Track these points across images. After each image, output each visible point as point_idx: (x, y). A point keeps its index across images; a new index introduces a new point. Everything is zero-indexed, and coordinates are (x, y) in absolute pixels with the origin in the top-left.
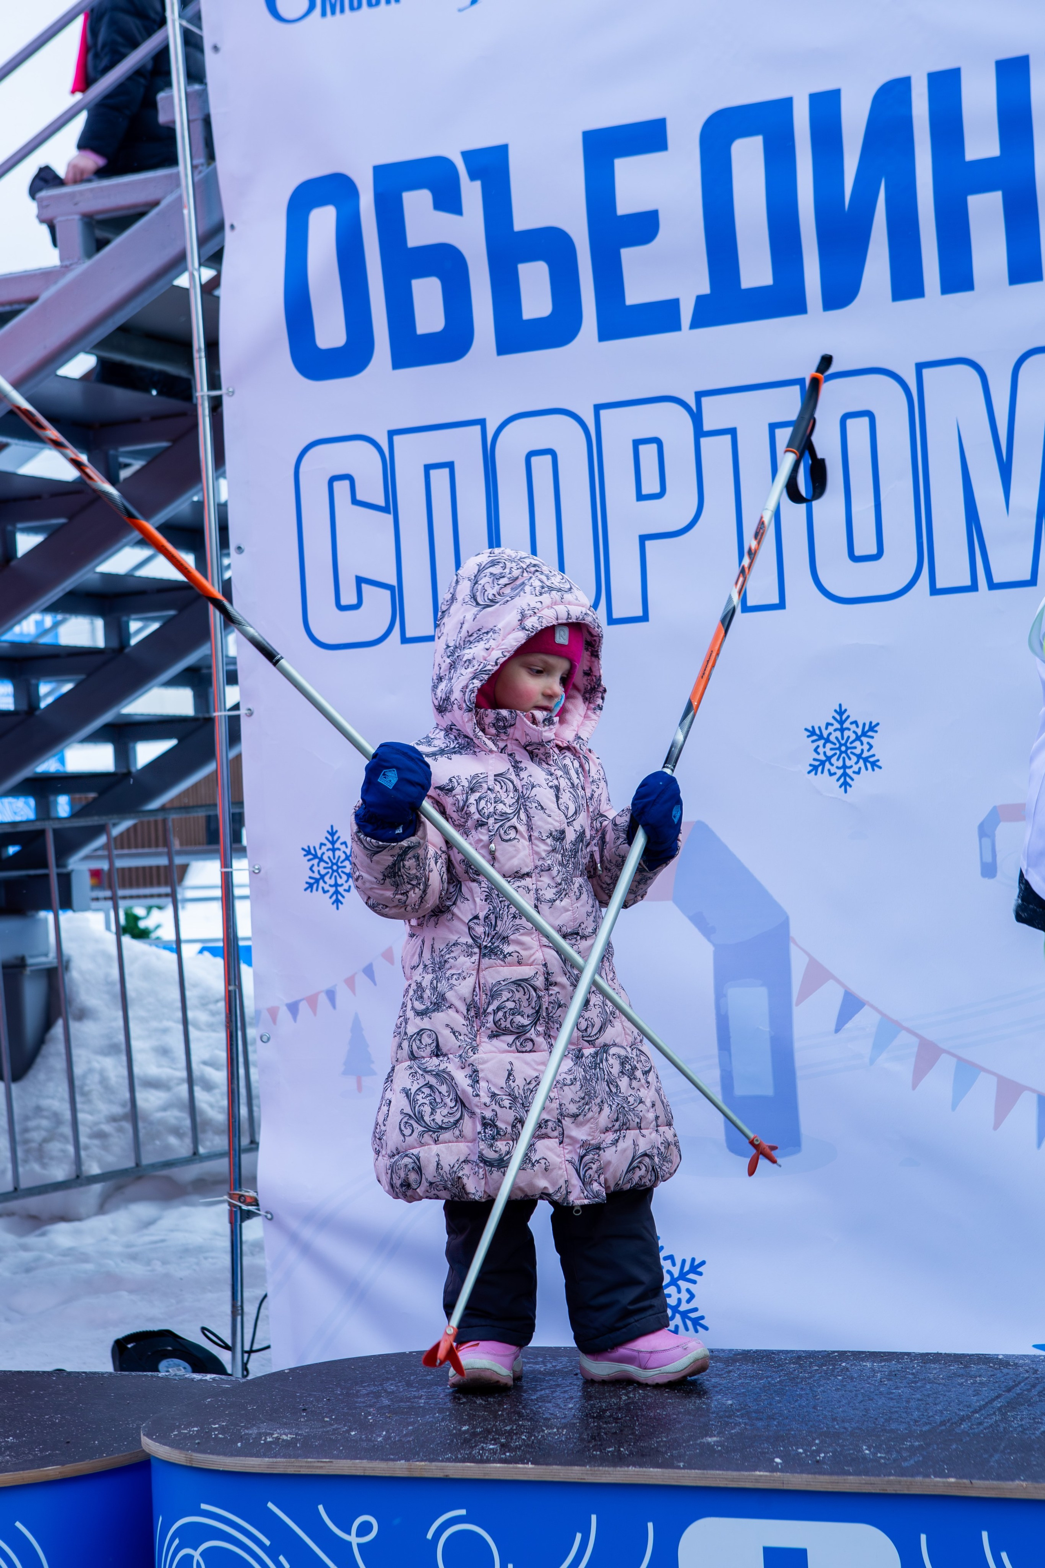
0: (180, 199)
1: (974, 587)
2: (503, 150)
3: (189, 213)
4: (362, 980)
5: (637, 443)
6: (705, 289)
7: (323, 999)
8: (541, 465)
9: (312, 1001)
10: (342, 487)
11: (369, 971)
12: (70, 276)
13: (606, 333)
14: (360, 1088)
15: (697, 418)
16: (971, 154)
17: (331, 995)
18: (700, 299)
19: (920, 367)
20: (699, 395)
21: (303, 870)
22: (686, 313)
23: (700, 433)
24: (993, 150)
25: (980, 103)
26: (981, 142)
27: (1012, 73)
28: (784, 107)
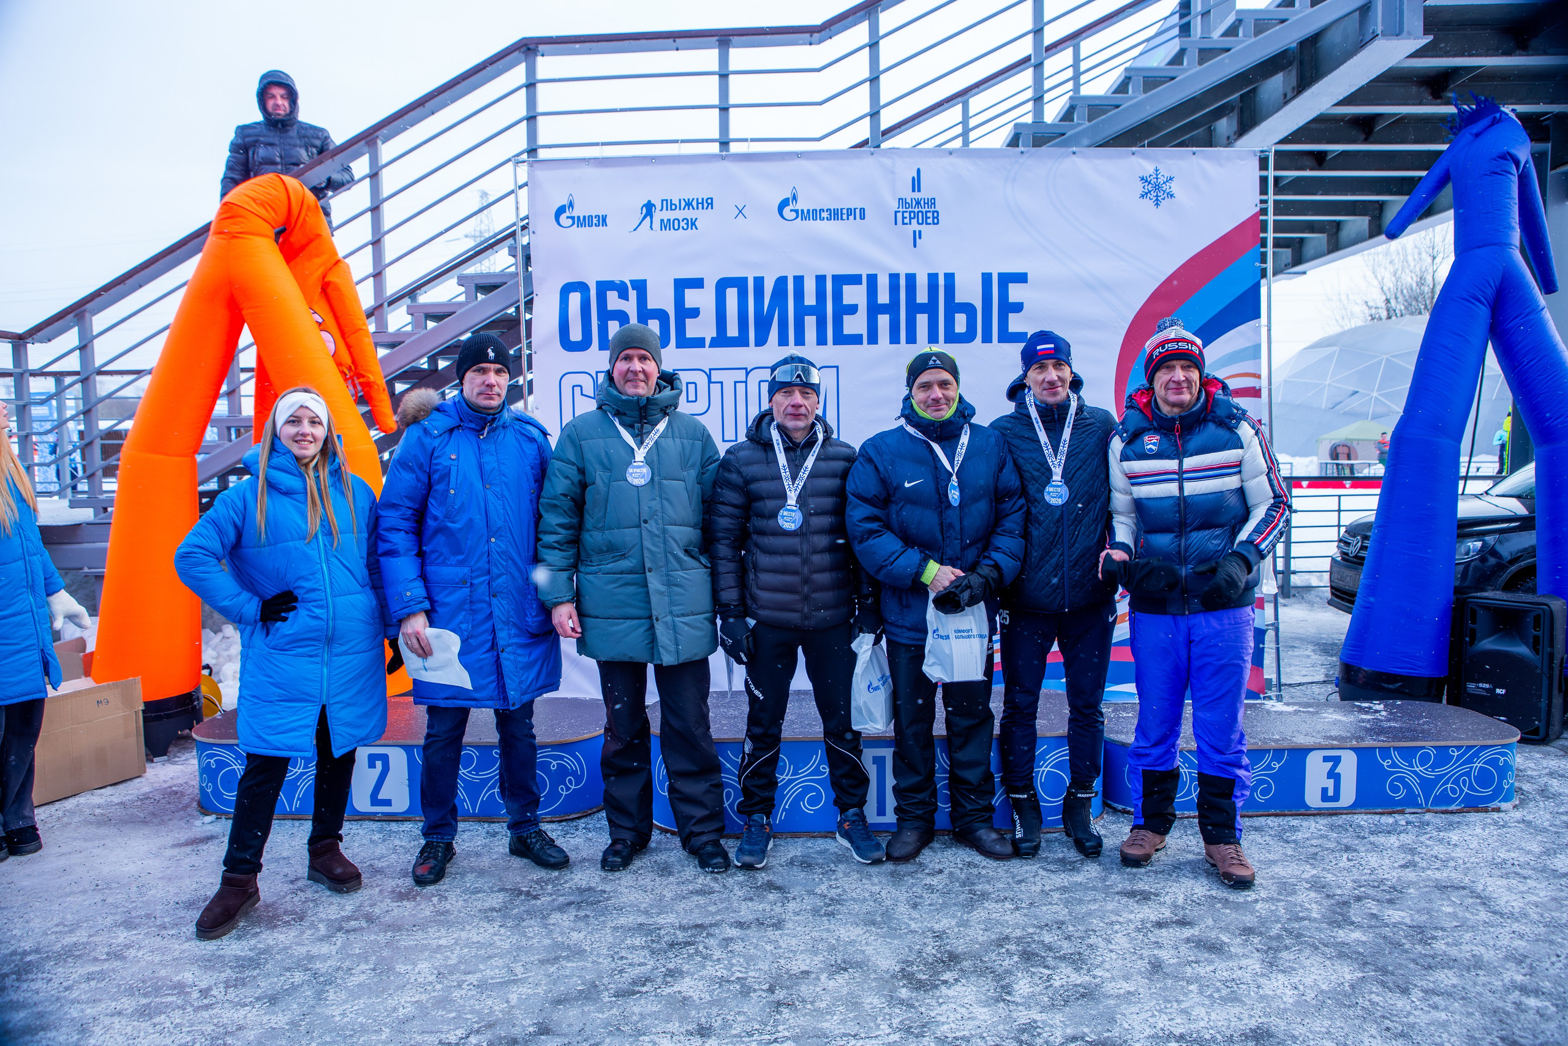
0: (517, 283)
2: (645, 281)
3: (522, 289)
6: (715, 335)
10: (577, 390)
12: (470, 306)
13: (679, 346)
15: (709, 377)
16: (807, 303)
18: (713, 339)
20: (710, 370)
22: (708, 342)
23: (710, 382)
24: (814, 303)
25: (810, 287)
26: (810, 300)
27: (821, 280)
28: (745, 280)
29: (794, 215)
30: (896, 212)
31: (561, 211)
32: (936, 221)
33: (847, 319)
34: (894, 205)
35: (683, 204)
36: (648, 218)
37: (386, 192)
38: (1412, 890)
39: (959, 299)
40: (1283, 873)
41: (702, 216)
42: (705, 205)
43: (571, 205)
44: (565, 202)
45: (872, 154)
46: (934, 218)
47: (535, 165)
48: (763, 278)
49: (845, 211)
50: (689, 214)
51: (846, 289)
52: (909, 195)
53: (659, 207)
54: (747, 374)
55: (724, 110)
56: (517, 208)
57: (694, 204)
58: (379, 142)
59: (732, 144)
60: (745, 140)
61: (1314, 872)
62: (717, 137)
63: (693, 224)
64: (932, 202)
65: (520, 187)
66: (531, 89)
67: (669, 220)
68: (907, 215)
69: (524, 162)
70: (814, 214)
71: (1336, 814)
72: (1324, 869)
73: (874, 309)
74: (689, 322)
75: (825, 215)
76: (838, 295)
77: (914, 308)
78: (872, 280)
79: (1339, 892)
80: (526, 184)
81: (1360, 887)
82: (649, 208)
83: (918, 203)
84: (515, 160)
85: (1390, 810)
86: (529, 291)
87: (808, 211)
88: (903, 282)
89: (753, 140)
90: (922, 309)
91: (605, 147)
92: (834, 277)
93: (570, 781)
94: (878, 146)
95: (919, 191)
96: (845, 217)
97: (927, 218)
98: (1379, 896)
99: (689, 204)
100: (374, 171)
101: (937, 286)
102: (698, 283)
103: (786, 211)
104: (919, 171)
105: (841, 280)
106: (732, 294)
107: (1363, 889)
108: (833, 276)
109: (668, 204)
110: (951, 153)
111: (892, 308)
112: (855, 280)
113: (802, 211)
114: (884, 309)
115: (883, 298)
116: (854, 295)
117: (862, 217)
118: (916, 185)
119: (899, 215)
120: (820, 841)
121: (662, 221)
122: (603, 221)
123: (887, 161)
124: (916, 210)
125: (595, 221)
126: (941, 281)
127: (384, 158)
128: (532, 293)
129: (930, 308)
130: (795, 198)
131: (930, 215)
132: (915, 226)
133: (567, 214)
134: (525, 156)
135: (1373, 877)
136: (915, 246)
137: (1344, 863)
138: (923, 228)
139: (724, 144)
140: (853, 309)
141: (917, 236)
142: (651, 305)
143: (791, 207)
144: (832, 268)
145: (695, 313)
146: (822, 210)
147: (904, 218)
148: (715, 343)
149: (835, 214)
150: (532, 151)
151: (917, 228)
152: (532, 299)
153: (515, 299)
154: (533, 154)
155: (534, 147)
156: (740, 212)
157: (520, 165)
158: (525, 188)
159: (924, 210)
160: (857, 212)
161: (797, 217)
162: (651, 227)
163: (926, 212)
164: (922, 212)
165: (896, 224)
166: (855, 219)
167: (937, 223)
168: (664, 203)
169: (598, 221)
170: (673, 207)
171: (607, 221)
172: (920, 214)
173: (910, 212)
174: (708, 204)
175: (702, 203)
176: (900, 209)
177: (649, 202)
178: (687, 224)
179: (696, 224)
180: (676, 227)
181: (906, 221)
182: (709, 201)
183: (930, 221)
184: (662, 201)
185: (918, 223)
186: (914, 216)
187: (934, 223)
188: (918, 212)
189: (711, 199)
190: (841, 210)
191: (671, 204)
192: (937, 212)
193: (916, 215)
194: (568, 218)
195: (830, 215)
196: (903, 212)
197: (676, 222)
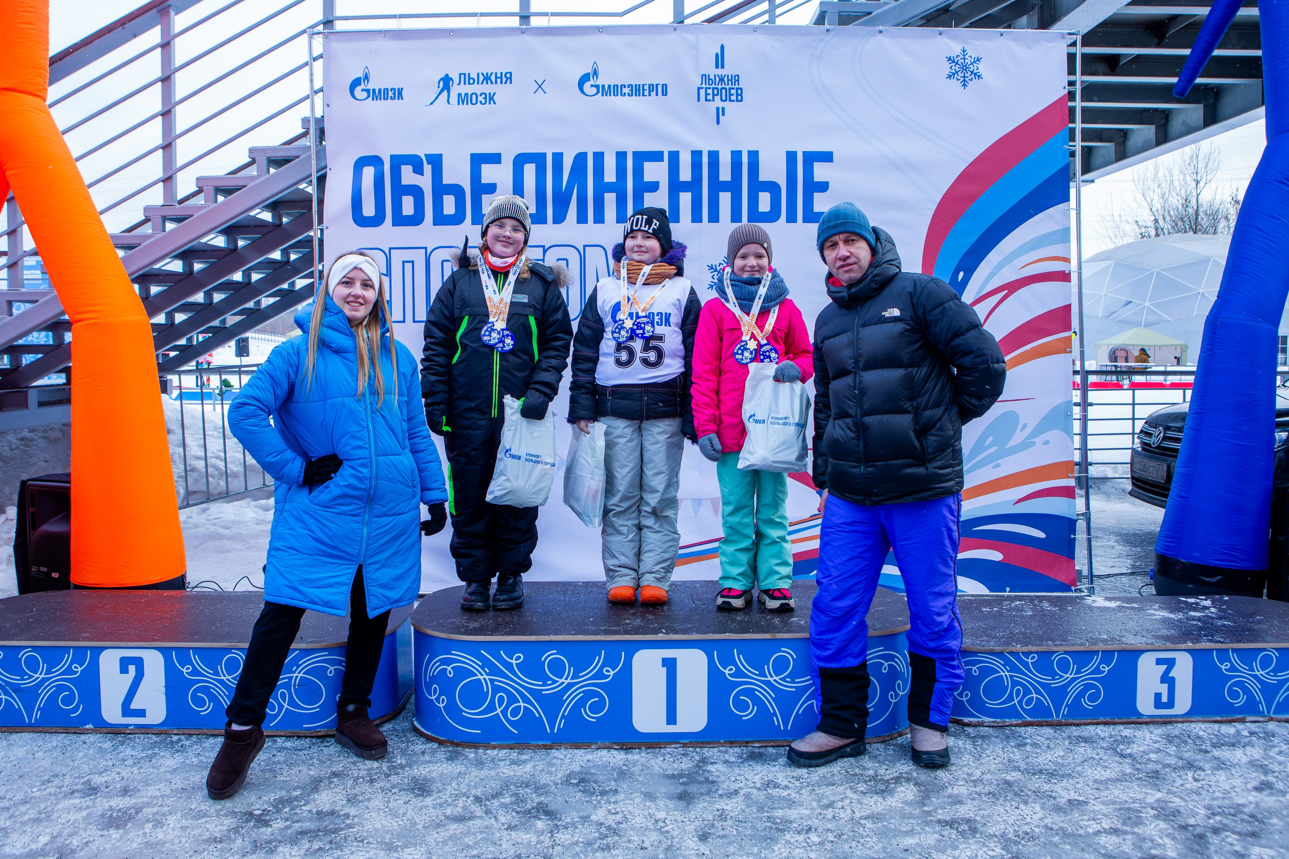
0: (310, 156)
2: (441, 155)
3: (314, 163)
8: (447, 265)
13: (475, 222)
16: (607, 180)
19: (585, 246)
24: (614, 180)
25: (610, 164)
26: (610, 176)
27: (621, 156)
28: (544, 155)
29: (594, 90)
30: (699, 89)
31: (356, 83)
32: (740, 98)
33: (647, 195)
34: (698, 81)
35: (481, 78)
36: (445, 92)
37: (178, 61)
38: (1275, 821)
39: (763, 177)
40: (1124, 797)
41: (501, 91)
42: (504, 79)
43: (367, 77)
44: (360, 75)
45: (675, 29)
46: (737, 95)
47: (330, 37)
48: (562, 154)
49: (646, 87)
50: (488, 88)
51: (647, 165)
52: (712, 71)
53: (456, 80)
54: (545, 252)
56: (312, 80)
57: (493, 78)
58: (172, 13)
59: (532, 19)
60: (546, 14)
61: (1159, 795)
62: (517, 9)
63: (491, 98)
64: (736, 79)
65: (315, 59)
67: (466, 94)
68: (710, 91)
69: (319, 33)
70: (615, 90)
71: (1170, 723)
72: (1169, 792)
73: (676, 186)
74: (485, 197)
75: (626, 90)
76: (639, 172)
77: (717, 187)
78: (674, 157)
79: (1192, 821)
80: (321, 56)
81: (1214, 814)
82: (446, 82)
83: (722, 79)
84: (310, 32)
85: (1230, 718)
86: (322, 165)
87: (609, 86)
88: (705, 159)
89: (553, 14)
90: (725, 187)
91: (403, 20)
92: (636, 154)
94: (682, 22)
95: (723, 67)
96: (646, 93)
97: (731, 95)
98: (1240, 827)
99: (487, 78)
100: (165, 41)
101: (741, 163)
102: (495, 159)
103: (587, 86)
104: (722, 47)
105: (641, 157)
106: (530, 170)
107: (1218, 818)
108: (634, 152)
109: (466, 79)
110: (755, 29)
111: (694, 186)
112: (656, 156)
113: (603, 86)
114: (685, 187)
115: (685, 175)
116: (656, 172)
117: (665, 93)
118: (720, 61)
119: (702, 92)
120: (604, 752)
121: (460, 95)
122: (399, 94)
123: (690, 37)
124: (720, 87)
125: (390, 94)
126: (745, 159)
127: (178, 28)
128: (325, 167)
129: (733, 187)
130: (595, 73)
131: (733, 92)
132: (718, 102)
133: (363, 86)
134: (320, 28)
135: (1226, 801)
136: (718, 123)
137: (1191, 785)
138: (727, 105)
139: (525, 18)
140: (654, 187)
141: (720, 113)
142: (446, 180)
143: (592, 82)
144: (633, 144)
145: (491, 188)
146: (623, 86)
147: (707, 94)
149: (637, 90)
150: (328, 23)
151: (721, 105)
152: (326, 173)
153: (307, 174)
154: (329, 25)
155: (330, 19)
156: (540, 86)
157: (315, 36)
158: (321, 60)
159: (727, 87)
160: (660, 87)
161: (598, 92)
162: (448, 101)
163: (730, 89)
164: (725, 89)
165: (699, 100)
166: (657, 95)
167: (741, 100)
168: (462, 76)
169: (394, 94)
170: (471, 81)
171: (403, 94)
172: (724, 91)
173: (713, 89)
174: (507, 79)
175: (501, 78)
176: (703, 86)
177: (447, 75)
178: (485, 98)
179: (495, 98)
180: (474, 102)
181: (710, 97)
182: (508, 75)
183: (733, 98)
184: (460, 74)
185: (722, 100)
186: (717, 92)
187: (738, 101)
188: (722, 89)
189: (511, 73)
190: (643, 85)
191: (469, 78)
192: (741, 89)
193: (720, 92)
194: (363, 90)
195: (632, 90)
196: (706, 89)
197: (474, 96)
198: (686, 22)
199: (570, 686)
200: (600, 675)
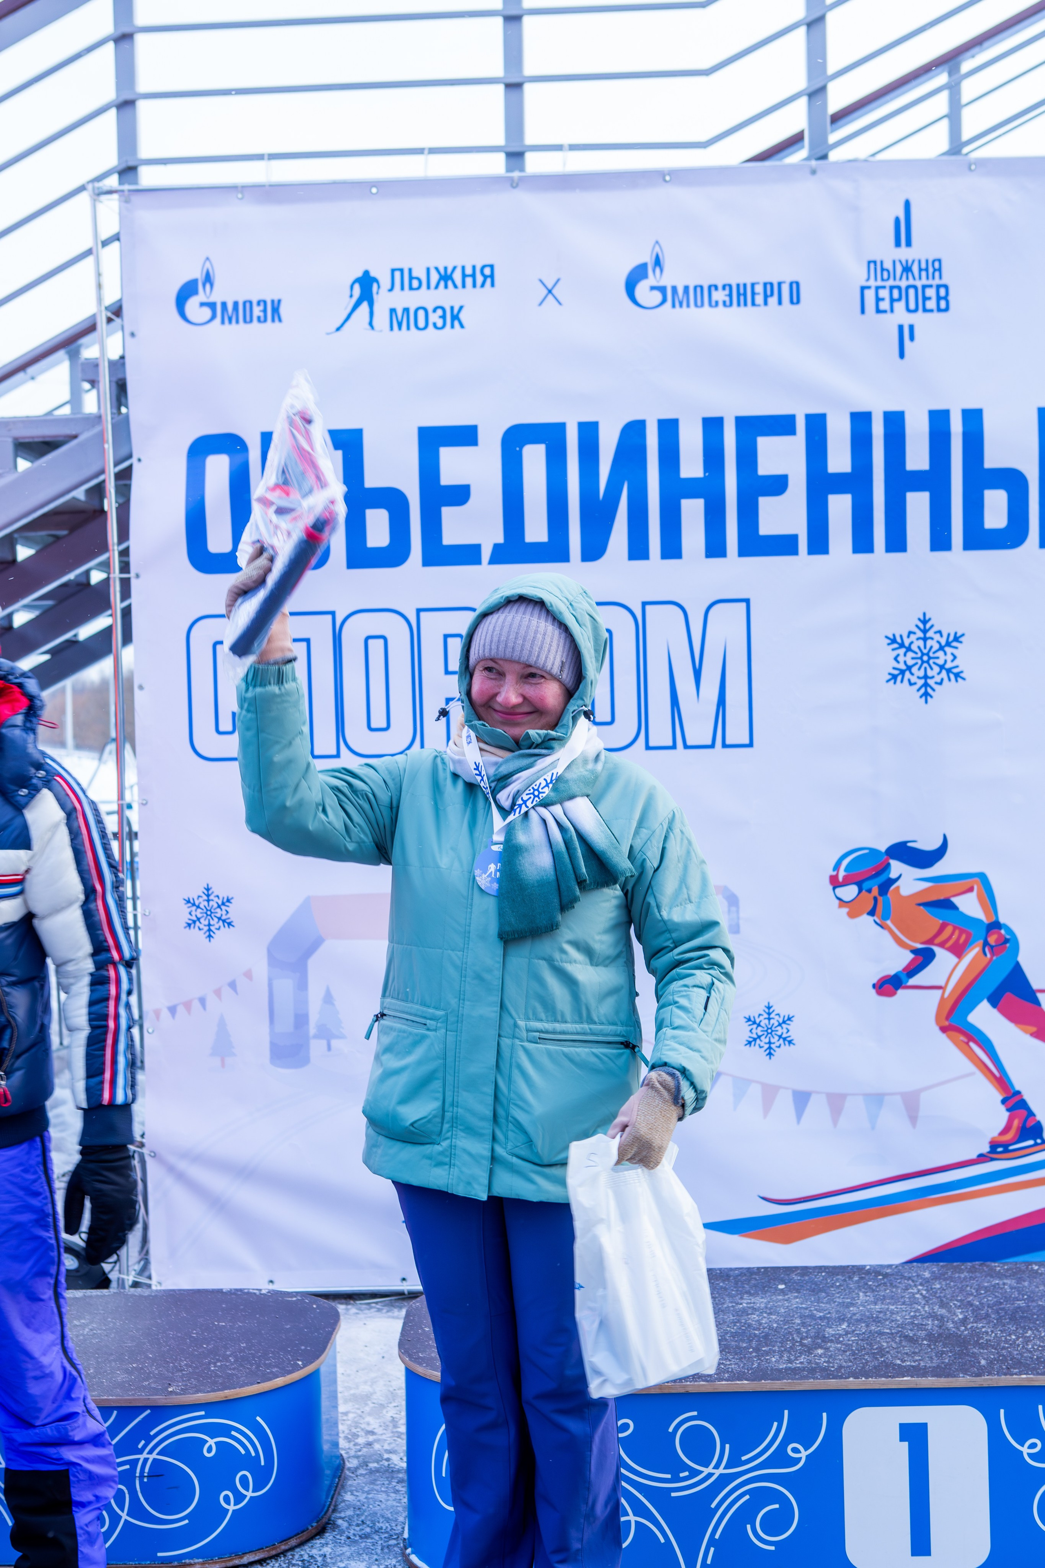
0: (101, 435)
1: (674, 747)
2: (359, 432)
3: (109, 447)
4: (227, 991)
5: (446, 637)
6: (500, 540)
7: (196, 1004)
8: (376, 646)
9: (188, 1005)
11: (233, 985)
13: (429, 560)
14: (223, 1065)
16: (684, 474)
17: (202, 1001)
18: (496, 546)
19: (644, 604)
21: (184, 913)
22: (486, 553)
24: (699, 473)
25: (691, 442)
26: (692, 467)
27: (713, 426)
28: (560, 428)
29: (657, 296)
30: (863, 289)
31: (187, 290)
32: (943, 304)
33: (765, 504)
34: (859, 275)
35: (435, 277)
36: (365, 306)
39: (992, 460)
41: (474, 302)
42: (479, 279)
43: (208, 279)
44: (196, 273)
45: (814, 172)
46: (939, 298)
47: (135, 198)
48: (596, 424)
49: (759, 289)
50: (448, 297)
51: (765, 443)
52: (889, 253)
53: (385, 282)
55: (514, 87)
56: (99, 286)
57: (457, 276)
59: (530, 156)
62: (501, 141)
63: (455, 317)
64: (936, 267)
65: (105, 243)
66: (125, 45)
67: (406, 310)
68: (884, 293)
69: (111, 192)
70: (698, 295)
73: (821, 483)
74: (447, 512)
75: (720, 296)
76: (748, 457)
77: (901, 482)
78: (817, 426)
80: (116, 238)
82: (366, 286)
83: (907, 269)
84: (95, 189)
86: (123, 452)
87: (686, 288)
88: (878, 429)
90: (918, 481)
92: (740, 421)
93: (244, 1480)
94: (824, 157)
95: (909, 244)
96: (759, 299)
97: (925, 299)
99: (446, 278)
101: (949, 434)
102: (466, 436)
103: (642, 289)
104: (907, 205)
105: (754, 427)
106: (535, 457)
108: (737, 418)
109: (405, 278)
111: (857, 480)
112: (782, 425)
113: (674, 289)
114: (840, 484)
115: (840, 461)
116: (781, 455)
117: (795, 299)
118: (903, 232)
119: (870, 295)
121: (393, 311)
122: (273, 311)
123: (844, 187)
124: (903, 284)
125: (257, 311)
126: (956, 427)
128: (130, 456)
129: (935, 480)
130: (658, 263)
131: (931, 292)
132: (901, 315)
133: (201, 297)
134: (113, 181)
136: (902, 355)
138: (919, 319)
139: (515, 157)
140: (778, 485)
141: (905, 335)
142: (372, 480)
143: (651, 281)
144: (734, 402)
145: (460, 494)
146: (713, 287)
147: (878, 300)
148: (500, 555)
149: (741, 295)
150: (128, 171)
151: (907, 319)
152: (130, 467)
153: (95, 469)
154: (130, 175)
155: (131, 163)
156: (550, 291)
157: (104, 198)
158: (116, 245)
159: (919, 284)
160: (785, 289)
161: (664, 300)
162: (371, 324)
163: (924, 287)
164: (915, 287)
165: (863, 311)
166: (780, 302)
167: (947, 309)
168: (397, 275)
169: (265, 311)
170: (415, 284)
171: (283, 310)
172: (912, 292)
173: (892, 288)
174: (485, 277)
175: (473, 276)
176: (872, 283)
177: (366, 273)
178: (443, 317)
179: (462, 316)
180: (421, 324)
181: (885, 305)
182: (487, 271)
183: (931, 304)
184: (393, 271)
185: (908, 310)
186: (899, 295)
187: (939, 310)
188: (908, 287)
189: (492, 267)
190: (753, 285)
191: (411, 278)
192: (946, 287)
193: (903, 294)
194: (202, 304)
195: (730, 295)
196: (877, 288)
197: (421, 314)
198: (834, 156)
199: (724, 1480)
200: (780, 1458)
